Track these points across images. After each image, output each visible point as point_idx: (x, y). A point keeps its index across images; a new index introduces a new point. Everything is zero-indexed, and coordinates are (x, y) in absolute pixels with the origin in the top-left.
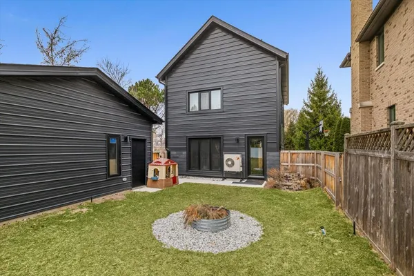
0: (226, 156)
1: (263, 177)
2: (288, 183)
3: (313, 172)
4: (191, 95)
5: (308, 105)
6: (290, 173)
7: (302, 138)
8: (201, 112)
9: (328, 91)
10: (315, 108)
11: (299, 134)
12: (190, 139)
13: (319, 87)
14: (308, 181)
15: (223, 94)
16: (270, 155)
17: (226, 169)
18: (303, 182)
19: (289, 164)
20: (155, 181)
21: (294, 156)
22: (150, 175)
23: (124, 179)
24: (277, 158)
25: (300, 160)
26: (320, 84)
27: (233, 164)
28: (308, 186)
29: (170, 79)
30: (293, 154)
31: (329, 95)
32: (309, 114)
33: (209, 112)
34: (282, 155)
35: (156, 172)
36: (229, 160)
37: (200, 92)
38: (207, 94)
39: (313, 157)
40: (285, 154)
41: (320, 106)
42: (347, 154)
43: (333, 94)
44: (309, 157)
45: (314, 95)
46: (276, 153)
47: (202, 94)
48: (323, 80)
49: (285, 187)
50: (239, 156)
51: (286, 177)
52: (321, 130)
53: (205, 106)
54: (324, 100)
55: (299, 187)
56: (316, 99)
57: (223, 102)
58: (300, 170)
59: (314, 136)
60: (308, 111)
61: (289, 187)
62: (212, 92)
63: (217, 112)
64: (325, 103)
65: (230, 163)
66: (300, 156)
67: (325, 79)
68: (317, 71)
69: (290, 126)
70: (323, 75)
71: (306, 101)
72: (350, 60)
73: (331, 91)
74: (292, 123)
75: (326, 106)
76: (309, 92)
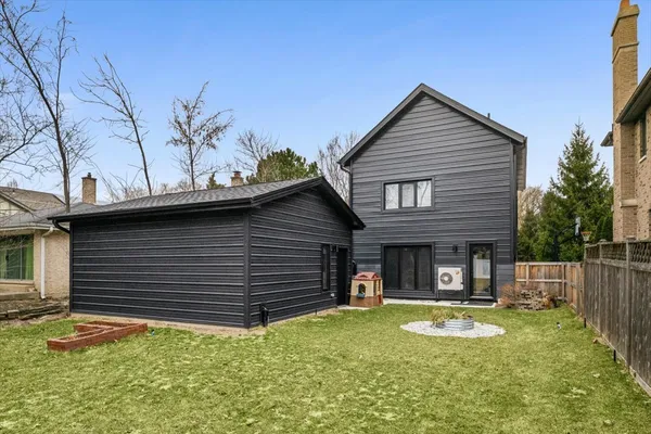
0: (441, 270)
1: (491, 298)
2: (526, 302)
3: (560, 291)
4: (387, 186)
5: (558, 188)
6: (528, 290)
7: (548, 243)
8: (401, 211)
9: (595, 164)
10: (571, 194)
11: (542, 235)
12: (386, 248)
13: (577, 157)
14: (552, 300)
15: (434, 187)
16: (501, 268)
17: (441, 286)
18: (545, 300)
19: (527, 280)
20: (360, 298)
21: (535, 270)
22: (354, 292)
23: (333, 295)
24: (511, 272)
25: (542, 274)
26: (580, 152)
27: (451, 280)
28: (552, 305)
29: (355, 166)
30: (533, 266)
31: (596, 170)
32: (560, 202)
33: (414, 210)
34: (517, 268)
35: (362, 288)
36: (445, 274)
37: (401, 183)
38: (412, 186)
39: (560, 271)
40: (522, 268)
41: (580, 190)
42: (587, 263)
43: (602, 170)
44: (555, 271)
45: (569, 170)
46: (510, 266)
47: (405, 186)
48: (584, 145)
49: (522, 307)
50: (459, 269)
51: (524, 295)
52: (577, 231)
53: (408, 202)
54: (587, 179)
55: (540, 306)
56: (572, 176)
57: (434, 197)
58: (542, 287)
59: (568, 240)
60: (559, 198)
61: (527, 306)
62: (419, 183)
63: (426, 211)
64: (590, 184)
65: (446, 279)
66: (543, 270)
67: (589, 142)
68: (575, 130)
69: (527, 220)
70: (585, 136)
71: (556, 181)
72: (612, 140)
73: (600, 164)
74: (530, 213)
75: (589, 189)
76: (561, 164)
